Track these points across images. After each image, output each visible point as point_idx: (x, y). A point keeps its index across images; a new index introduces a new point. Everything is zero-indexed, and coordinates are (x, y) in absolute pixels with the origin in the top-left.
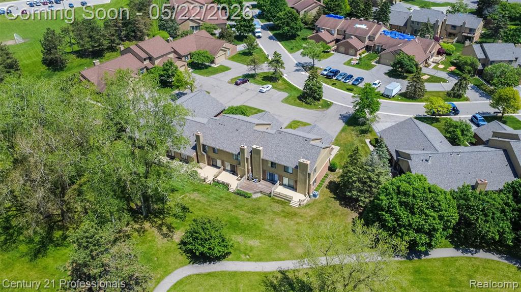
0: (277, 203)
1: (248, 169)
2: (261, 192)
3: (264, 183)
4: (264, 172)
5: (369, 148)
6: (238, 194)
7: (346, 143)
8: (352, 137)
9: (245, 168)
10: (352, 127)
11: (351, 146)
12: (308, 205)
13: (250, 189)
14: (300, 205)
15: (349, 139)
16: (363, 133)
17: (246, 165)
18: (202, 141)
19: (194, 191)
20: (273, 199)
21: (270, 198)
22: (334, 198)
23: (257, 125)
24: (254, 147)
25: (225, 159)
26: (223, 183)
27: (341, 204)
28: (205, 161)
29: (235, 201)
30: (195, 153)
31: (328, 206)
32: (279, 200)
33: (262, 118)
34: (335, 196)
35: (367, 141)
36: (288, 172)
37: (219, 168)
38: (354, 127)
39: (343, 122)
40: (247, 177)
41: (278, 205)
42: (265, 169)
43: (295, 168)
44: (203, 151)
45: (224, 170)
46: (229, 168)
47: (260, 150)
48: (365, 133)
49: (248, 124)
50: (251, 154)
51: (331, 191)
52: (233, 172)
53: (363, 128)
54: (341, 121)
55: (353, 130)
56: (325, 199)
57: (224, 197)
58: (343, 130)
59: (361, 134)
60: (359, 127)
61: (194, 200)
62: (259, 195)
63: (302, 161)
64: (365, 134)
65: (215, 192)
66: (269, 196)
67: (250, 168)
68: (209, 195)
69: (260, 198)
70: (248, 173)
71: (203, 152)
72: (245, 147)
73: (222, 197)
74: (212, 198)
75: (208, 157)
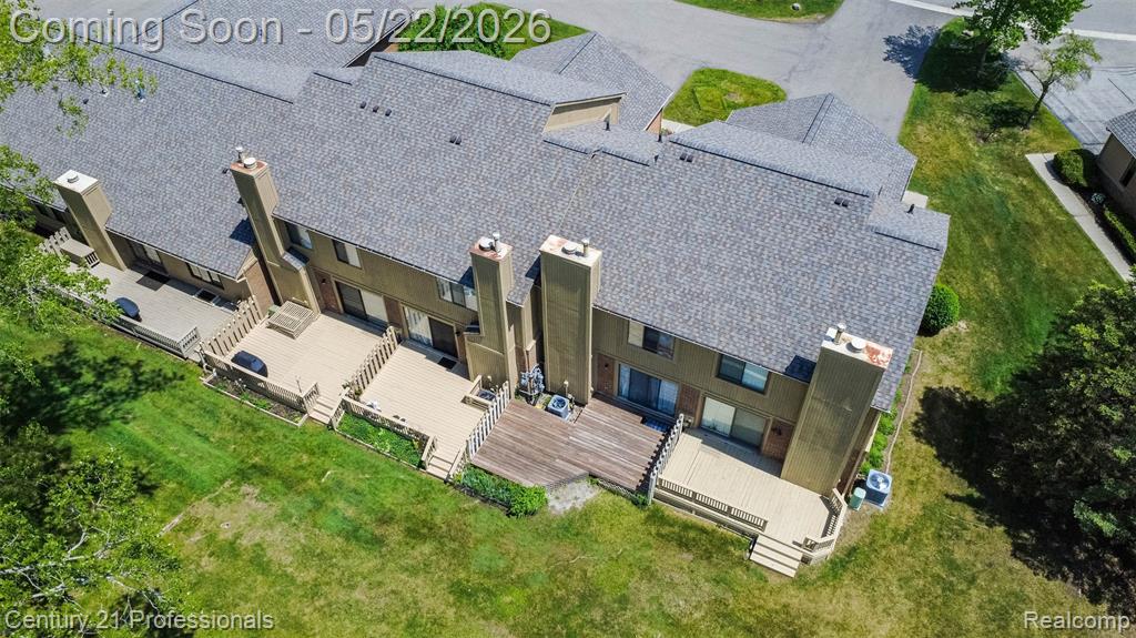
0: (683, 544)
1: (520, 352)
2: (593, 476)
3: (603, 419)
4: (604, 365)
5: (1053, 198)
6: (473, 492)
7: (947, 171)
8: (962, 141)
9: (502, 346)
10: (951, 97)
11: (969, 186)
12: (847, 561)
13: (533, 462)
14: (805, 560)
15: (955, 152)
16: (1006, 124)
17: (509, 335)
18: (271, 204)
19: (243, 475)
20: (656, 518)
21: (643, 515)
22: (968, 500)
23: (558, 110)
24: (553, 245)
25: (399, 293)
26: (394, 429)
27: (1019, 551)
28: (304, 296)
29: (455, 544)
30: (253, 259)
31: (952, 566)
32: (687, 527)
33: (574, 66)
34: (976, 495)
35: (1038, 161)
36: (739, 382)
37: (377, 327)
38: (961, 94)
39: (908, 71)
40: (514, 386)
41: (687, 557)
42: (610, 350)
43: (790, 371)
44: (289, 250)
45: (400, 340)
46: (421, 328)
47: (586, 271)
48: (1016, 123)
49: (513, 106)
50: (538, 282)
51: (944, 457)
52: (447, 352)
53: (999, 97)
54: (898, 68)
55: (958, 111)
56: (929, 512)
57: (401, 513)
58: (917, 112)
59: (995, 126)
60: (981, 93)
61: (231, 550)
62: (584, 494)
63: (841, 349)
64: (1018, 130)
65: (351, 478)
66: (635, 503)
67: (530, 345)
68: (319, 504)
69: (587, 514)
70: (522, 367)
71: (288, 257)
72: (504, 250)
73: (385, 519)
74: (332, 522)
75: (320, 280)
